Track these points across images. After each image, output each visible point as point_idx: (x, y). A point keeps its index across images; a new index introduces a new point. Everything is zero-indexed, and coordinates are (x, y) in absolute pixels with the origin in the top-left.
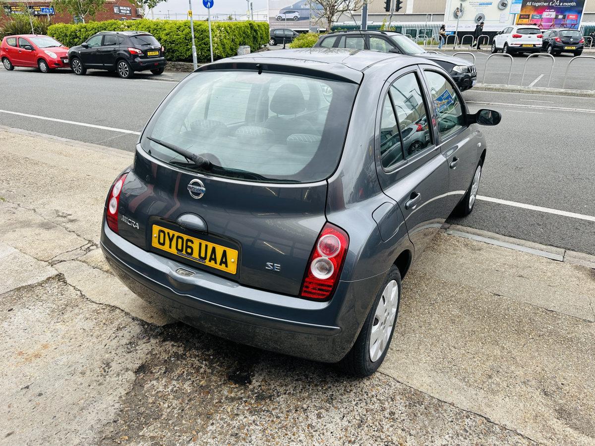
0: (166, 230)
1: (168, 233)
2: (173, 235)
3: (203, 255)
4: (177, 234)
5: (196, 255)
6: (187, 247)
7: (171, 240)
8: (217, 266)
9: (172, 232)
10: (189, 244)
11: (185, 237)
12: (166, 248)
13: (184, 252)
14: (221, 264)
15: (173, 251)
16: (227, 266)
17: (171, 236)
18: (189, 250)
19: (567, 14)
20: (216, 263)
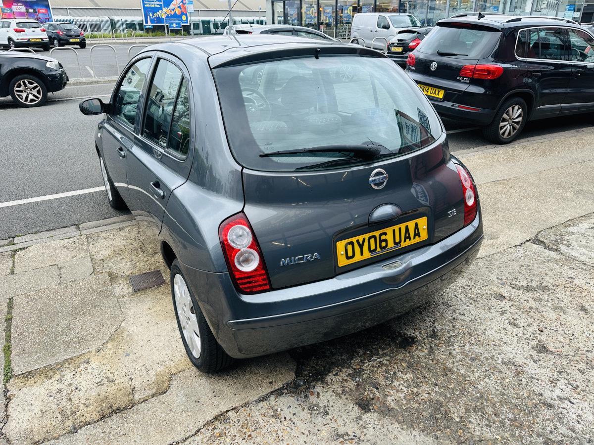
0: (354, 240)
1: (358, 241)
2: (364, 239)
3: (397, 240)
4: (367, 236)
5: (391, 244)
6: (381, 241)
7: (361, 246)
8: (413, 241)
9: (360, 238)
10: (383, 237)
11: (377, 233)
12: (358, 258)
13: (379, 249)
14: (414, 238)
15: (367, 255)
16: (419, 237)
17: (361, 243)
18: (383, 244)
19: (36, 8)
20: (410, 240)
